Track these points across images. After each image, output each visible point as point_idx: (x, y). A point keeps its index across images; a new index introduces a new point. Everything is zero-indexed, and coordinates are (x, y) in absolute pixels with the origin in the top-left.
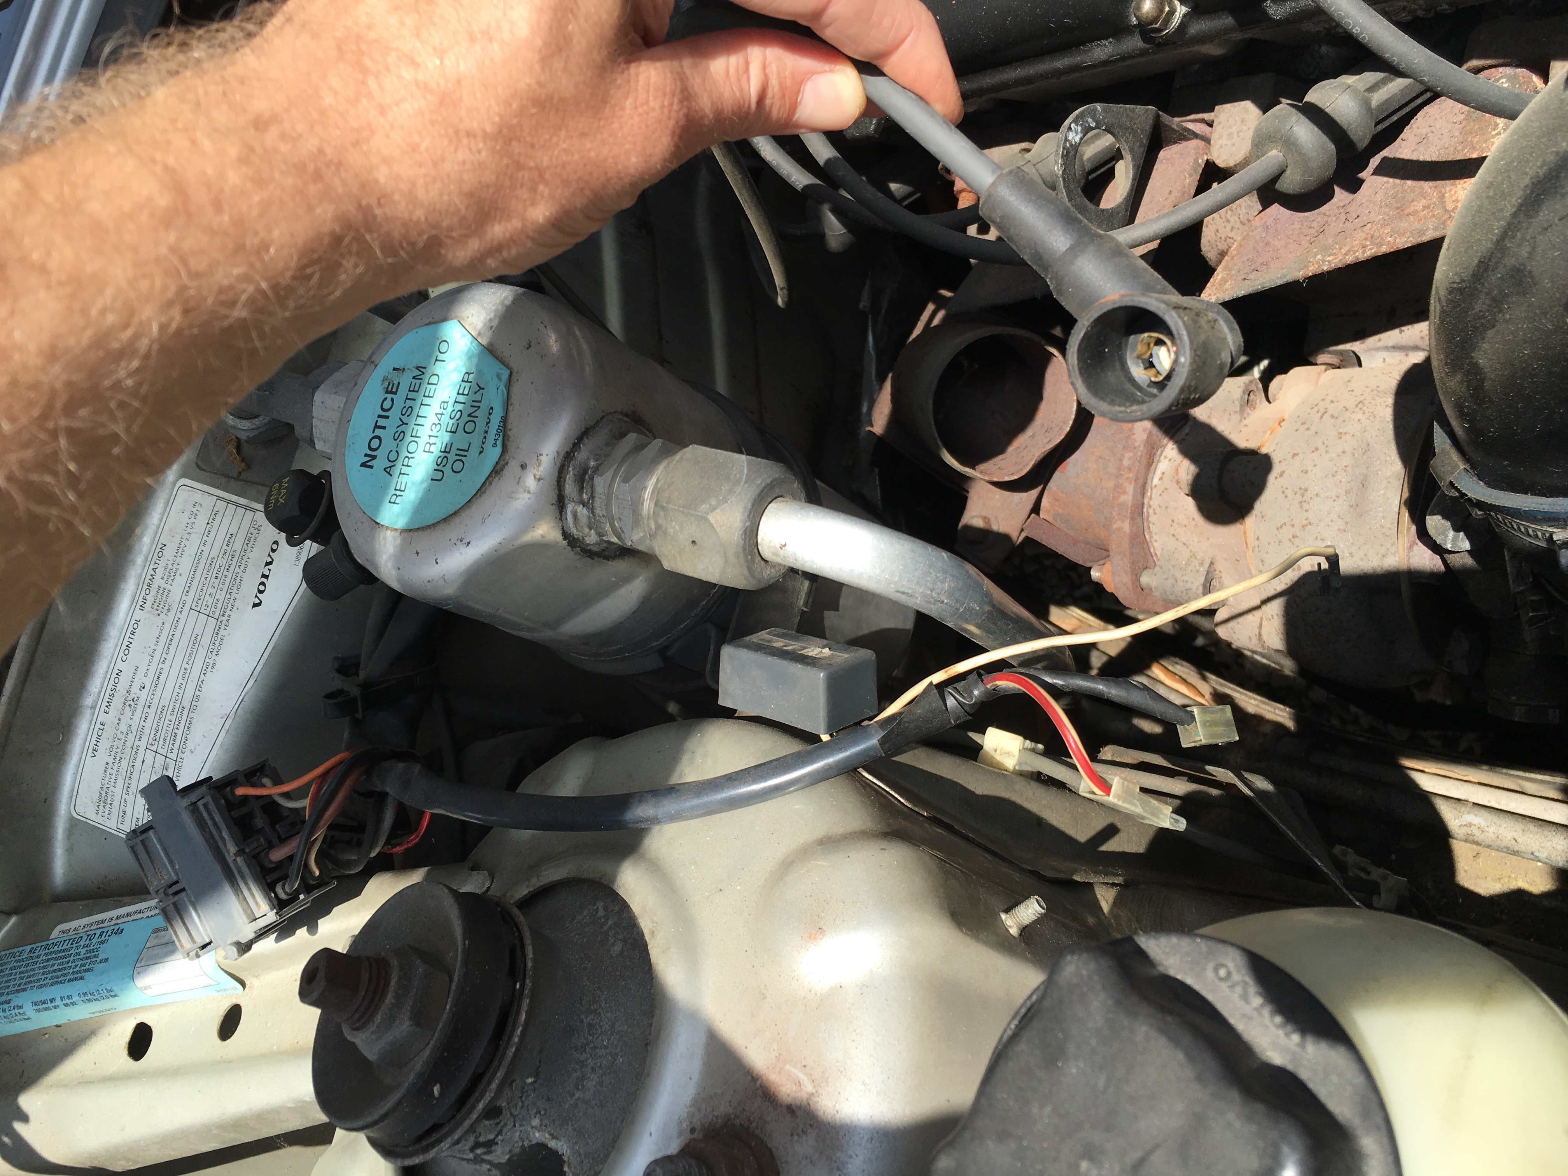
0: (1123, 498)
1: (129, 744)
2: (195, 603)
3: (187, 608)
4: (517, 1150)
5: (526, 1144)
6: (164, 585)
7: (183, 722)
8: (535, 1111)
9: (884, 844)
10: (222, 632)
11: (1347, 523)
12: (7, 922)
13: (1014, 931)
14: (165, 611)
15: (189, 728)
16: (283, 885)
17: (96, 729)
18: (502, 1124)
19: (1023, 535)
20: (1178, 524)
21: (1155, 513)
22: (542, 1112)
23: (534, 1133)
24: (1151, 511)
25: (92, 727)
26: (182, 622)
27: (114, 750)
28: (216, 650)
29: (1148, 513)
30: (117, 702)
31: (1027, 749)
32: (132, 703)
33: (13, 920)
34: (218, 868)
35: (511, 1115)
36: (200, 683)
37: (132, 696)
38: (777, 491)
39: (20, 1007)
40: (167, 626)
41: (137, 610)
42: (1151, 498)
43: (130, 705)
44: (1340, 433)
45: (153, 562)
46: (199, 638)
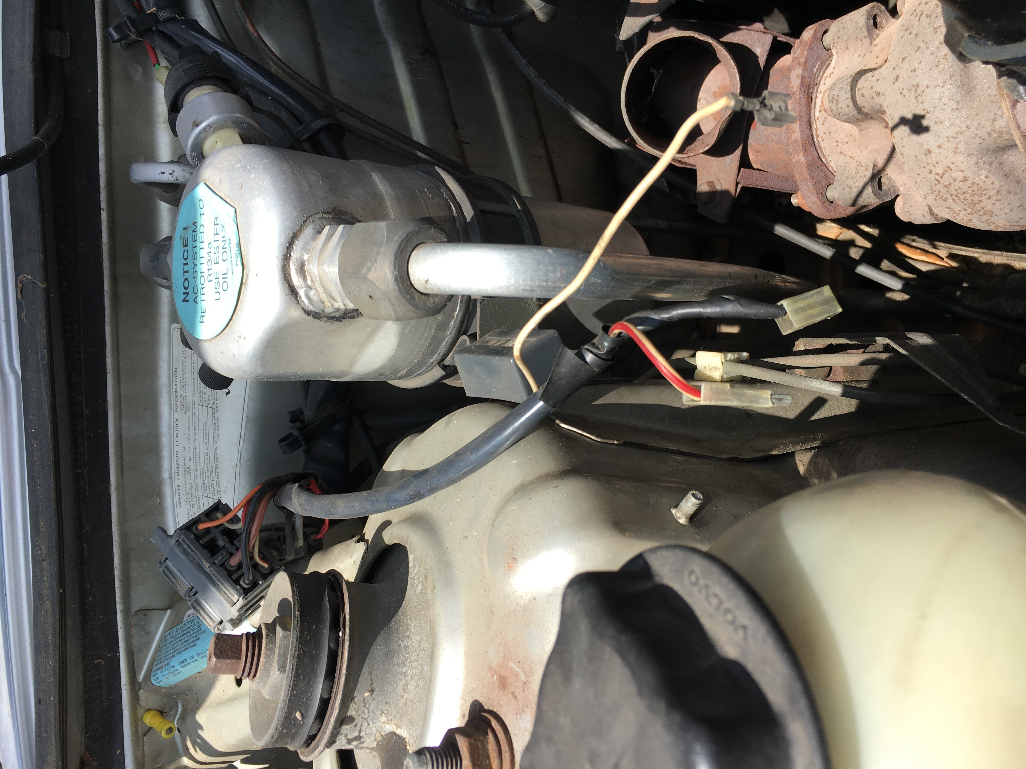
0: (793, 137)
1: (194, 495)
2: (199, 401)
3: (196, 405)
4: (379, 739)
5: (383, 733)
6: (183, 394)
7: (214, 475)
8: (379, 712)
9: (556, 483)
10: (216, 415)
11: (958, 102)
12: (164, 615)
13: (683, 521)
14: (187, 409)
15: (218, 478)
16: (244, 579)
17: (177, 490)
18: (359, 725)
19: (740, 187)
20: (842, 142)
21: (823, 140)
22: (385, 712)
23: (385, 727)
24: (820, 139)
25: (174, 489)
26: (196, 414)
27: (189, 501)
28: (217, 427)
29: (818, 141)
30: (181, 470)
31: (730, 361)
32: (188, 470)
33: (169, 612)
34: (203, 577)
35: (363, 719)
36: (215, 449)
37: (187, 465)
38: (415, 241)
39: (174, 667)
40: (191, 418)
41: (175, 413)
42: (817, 130)
43: (187, 472)
44: (936, 28)
45: (174, 381)
46: (207, 421)
